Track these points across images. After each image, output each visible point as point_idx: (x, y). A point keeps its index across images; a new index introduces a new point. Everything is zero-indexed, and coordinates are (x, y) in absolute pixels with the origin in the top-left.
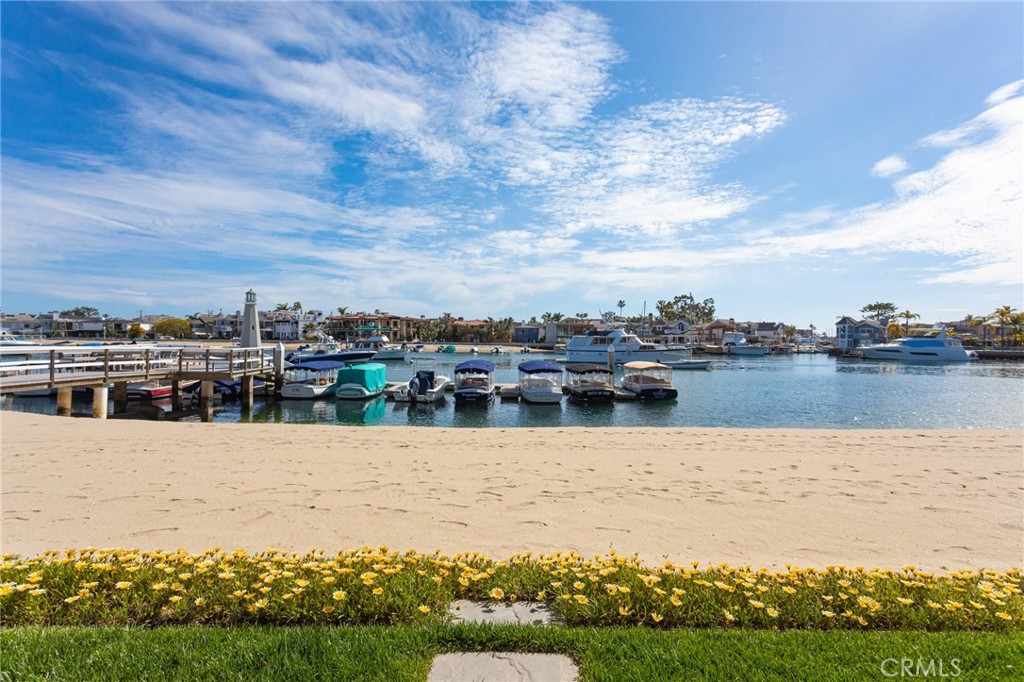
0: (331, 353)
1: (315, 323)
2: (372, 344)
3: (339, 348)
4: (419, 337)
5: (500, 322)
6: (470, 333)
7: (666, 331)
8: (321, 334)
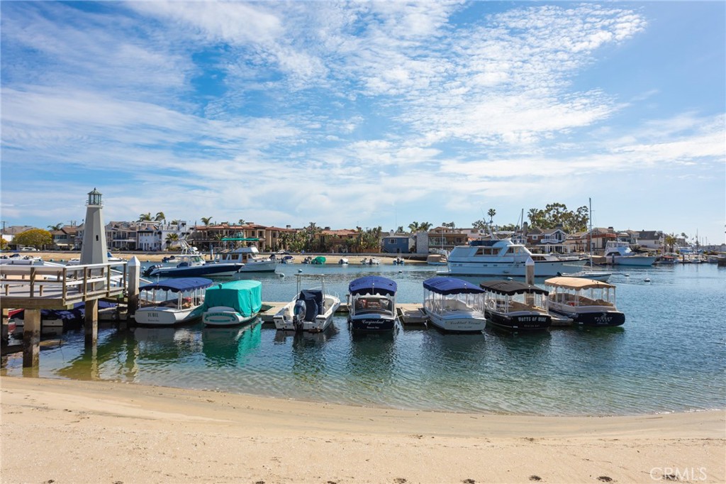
0: (194, 265)
1: (179, 234)
2: (240, 256)
3: (203, 260)
4: (284, 248)
5: (369, 232)
6: (338, 243)
7: (542, 241)
8: (184, 245)
